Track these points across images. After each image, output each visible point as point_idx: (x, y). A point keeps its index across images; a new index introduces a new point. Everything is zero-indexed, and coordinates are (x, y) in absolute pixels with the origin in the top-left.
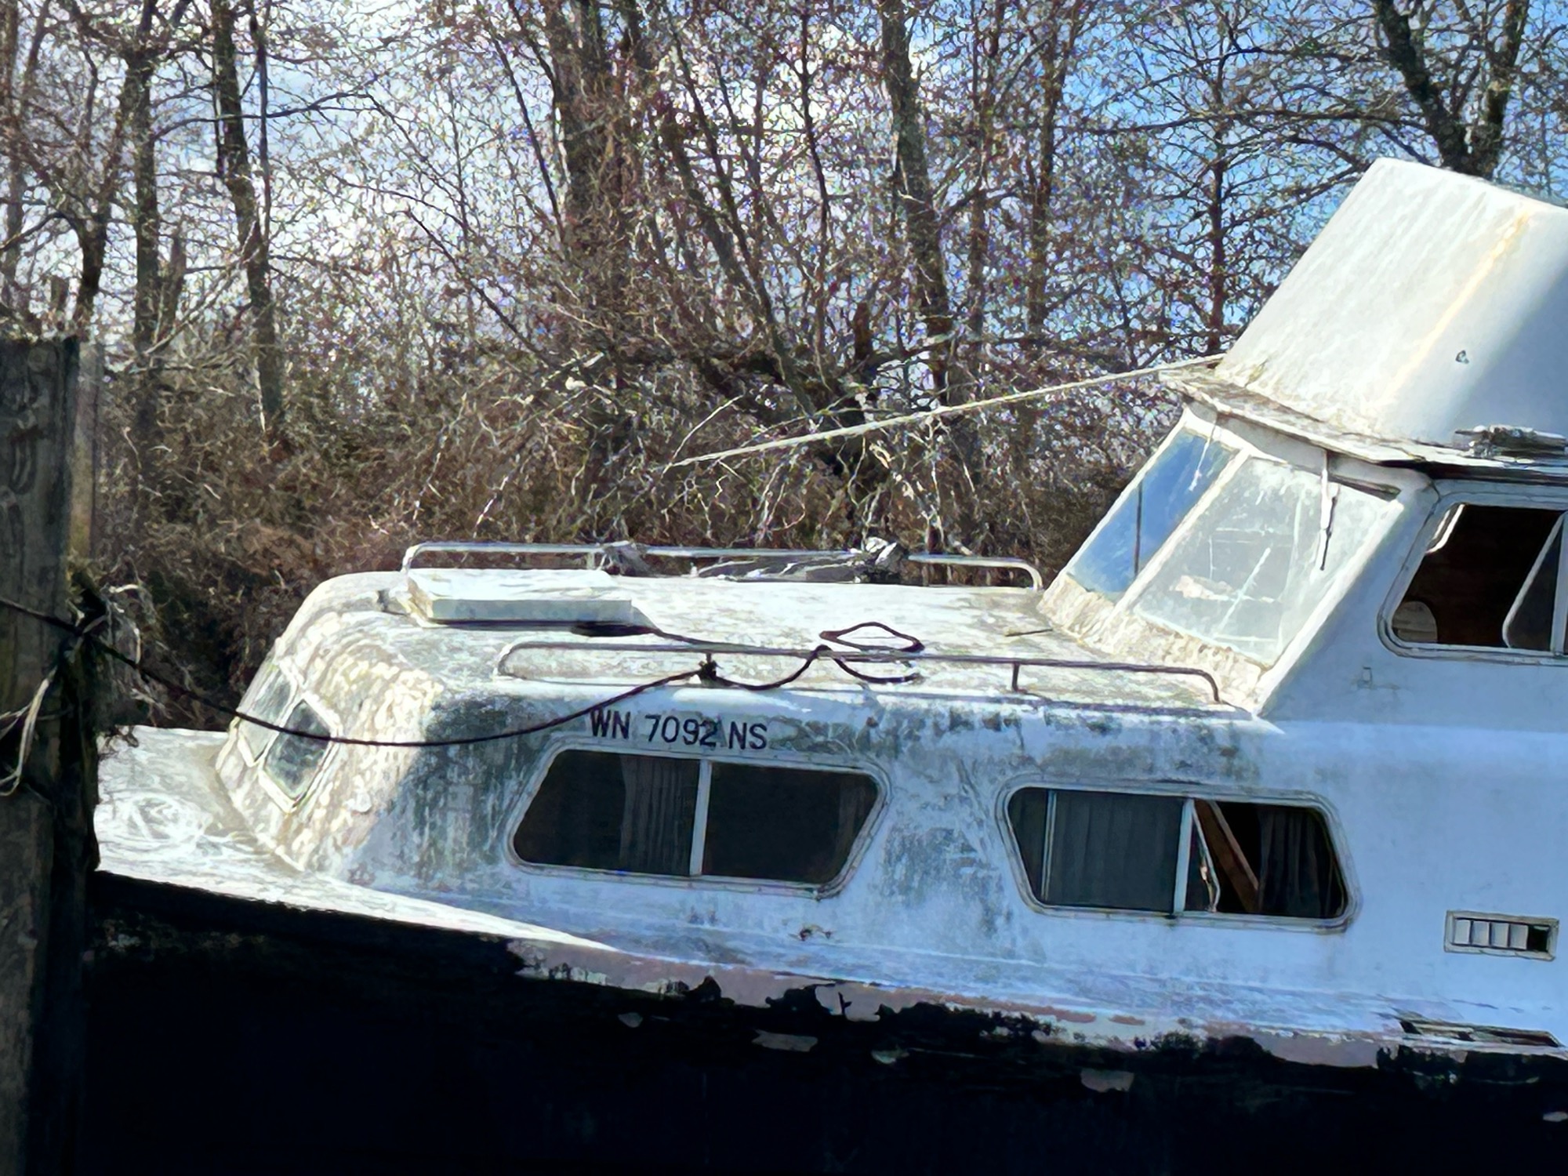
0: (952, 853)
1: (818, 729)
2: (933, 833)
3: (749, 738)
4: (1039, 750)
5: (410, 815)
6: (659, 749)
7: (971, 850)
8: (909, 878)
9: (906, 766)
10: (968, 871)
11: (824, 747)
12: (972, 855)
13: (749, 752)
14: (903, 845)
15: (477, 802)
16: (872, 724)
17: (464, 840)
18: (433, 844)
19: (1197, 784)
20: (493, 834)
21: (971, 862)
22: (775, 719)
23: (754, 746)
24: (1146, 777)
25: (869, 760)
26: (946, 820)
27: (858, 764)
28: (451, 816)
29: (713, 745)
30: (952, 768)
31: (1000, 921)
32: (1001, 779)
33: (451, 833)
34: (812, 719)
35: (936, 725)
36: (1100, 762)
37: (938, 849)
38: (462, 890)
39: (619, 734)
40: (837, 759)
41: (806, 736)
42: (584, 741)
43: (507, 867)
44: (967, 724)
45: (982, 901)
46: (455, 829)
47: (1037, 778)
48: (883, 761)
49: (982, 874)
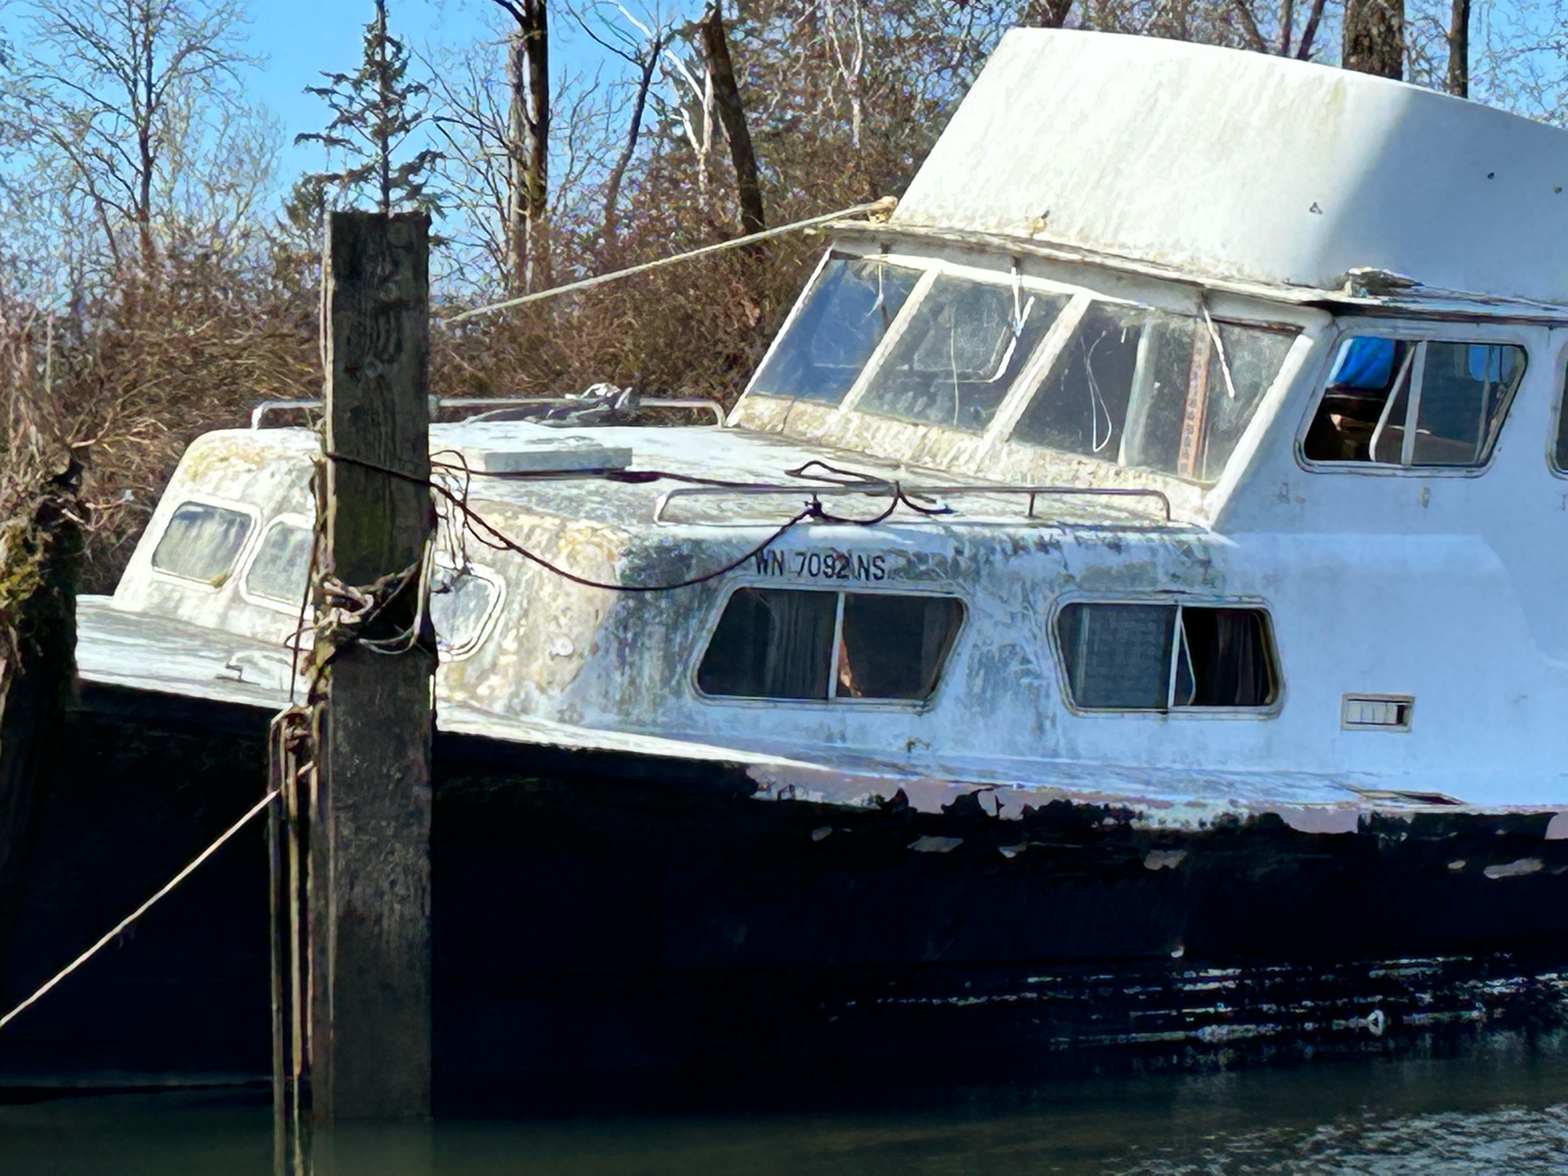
0: (1015, 666)
1: (921, 558)
2: (1001, 649)
3: (873, 570)
4: (1077, 570)
5: (613, 656)
6: (805, 583)
7: (1029, 662)
8: (984, 691)
9: (985, 589)
10: (1025, 681)
11: (927, 575)
12: (1030, 666)
13: (873, 582)
14: (980, 661)
15: (668, 640)
16: (959, 552)
17: (657, 678)
18: (632, 682)
19: (1183, 593)
20: (679, 669)
21: (1028, 673)
22: (890, 552)
23: (875, 576)
24: (1149, 589)
25: (959, 585)
26: (1013, 636)
27: (952, 589)
28: (647, 656)
29: (845, 577)
30: (1017, 588)
31: (1047, 724)
32: (1052, 596)
33: (646, 671)
34: (916, 549)
35: (1004, 551)
36: (1119, 578)
37: (1006, 664)
38: (654, 723)
39: (777, 571)
40: (934, 586)
41: (914, 565)
42: (750, 578)
43: (689, 699)
44: (1025, 548)
45: (1036, 708)
46: (650, 666)
47: (1076, 594)
48: (968, 586)
49: (1036, 683)
